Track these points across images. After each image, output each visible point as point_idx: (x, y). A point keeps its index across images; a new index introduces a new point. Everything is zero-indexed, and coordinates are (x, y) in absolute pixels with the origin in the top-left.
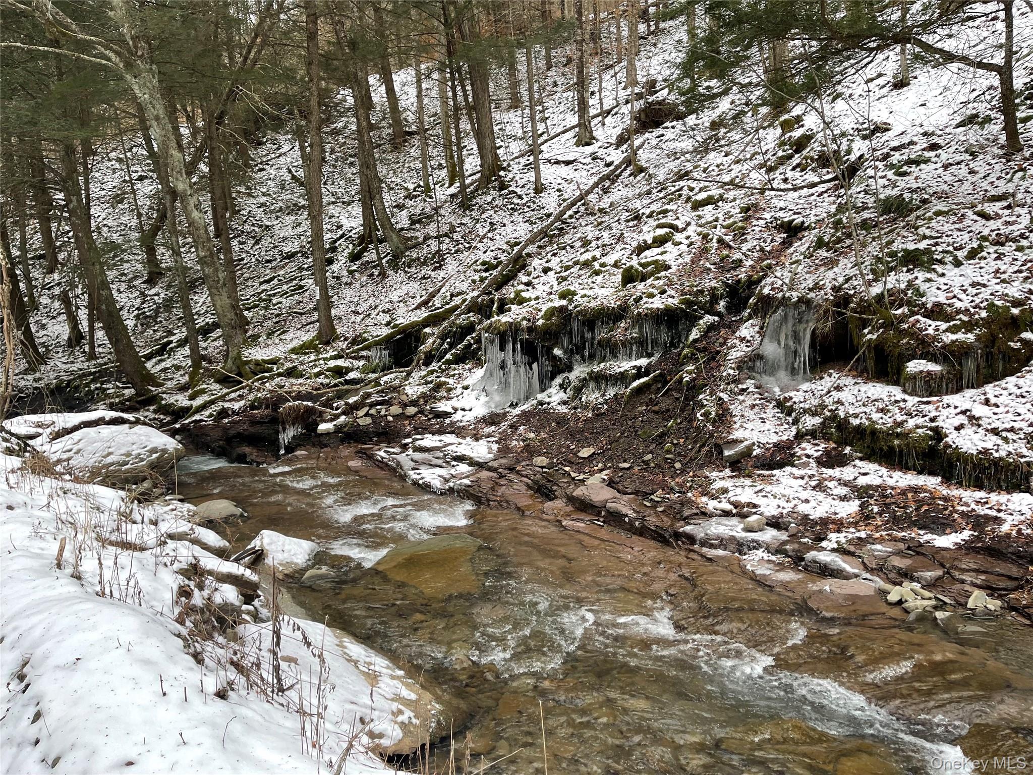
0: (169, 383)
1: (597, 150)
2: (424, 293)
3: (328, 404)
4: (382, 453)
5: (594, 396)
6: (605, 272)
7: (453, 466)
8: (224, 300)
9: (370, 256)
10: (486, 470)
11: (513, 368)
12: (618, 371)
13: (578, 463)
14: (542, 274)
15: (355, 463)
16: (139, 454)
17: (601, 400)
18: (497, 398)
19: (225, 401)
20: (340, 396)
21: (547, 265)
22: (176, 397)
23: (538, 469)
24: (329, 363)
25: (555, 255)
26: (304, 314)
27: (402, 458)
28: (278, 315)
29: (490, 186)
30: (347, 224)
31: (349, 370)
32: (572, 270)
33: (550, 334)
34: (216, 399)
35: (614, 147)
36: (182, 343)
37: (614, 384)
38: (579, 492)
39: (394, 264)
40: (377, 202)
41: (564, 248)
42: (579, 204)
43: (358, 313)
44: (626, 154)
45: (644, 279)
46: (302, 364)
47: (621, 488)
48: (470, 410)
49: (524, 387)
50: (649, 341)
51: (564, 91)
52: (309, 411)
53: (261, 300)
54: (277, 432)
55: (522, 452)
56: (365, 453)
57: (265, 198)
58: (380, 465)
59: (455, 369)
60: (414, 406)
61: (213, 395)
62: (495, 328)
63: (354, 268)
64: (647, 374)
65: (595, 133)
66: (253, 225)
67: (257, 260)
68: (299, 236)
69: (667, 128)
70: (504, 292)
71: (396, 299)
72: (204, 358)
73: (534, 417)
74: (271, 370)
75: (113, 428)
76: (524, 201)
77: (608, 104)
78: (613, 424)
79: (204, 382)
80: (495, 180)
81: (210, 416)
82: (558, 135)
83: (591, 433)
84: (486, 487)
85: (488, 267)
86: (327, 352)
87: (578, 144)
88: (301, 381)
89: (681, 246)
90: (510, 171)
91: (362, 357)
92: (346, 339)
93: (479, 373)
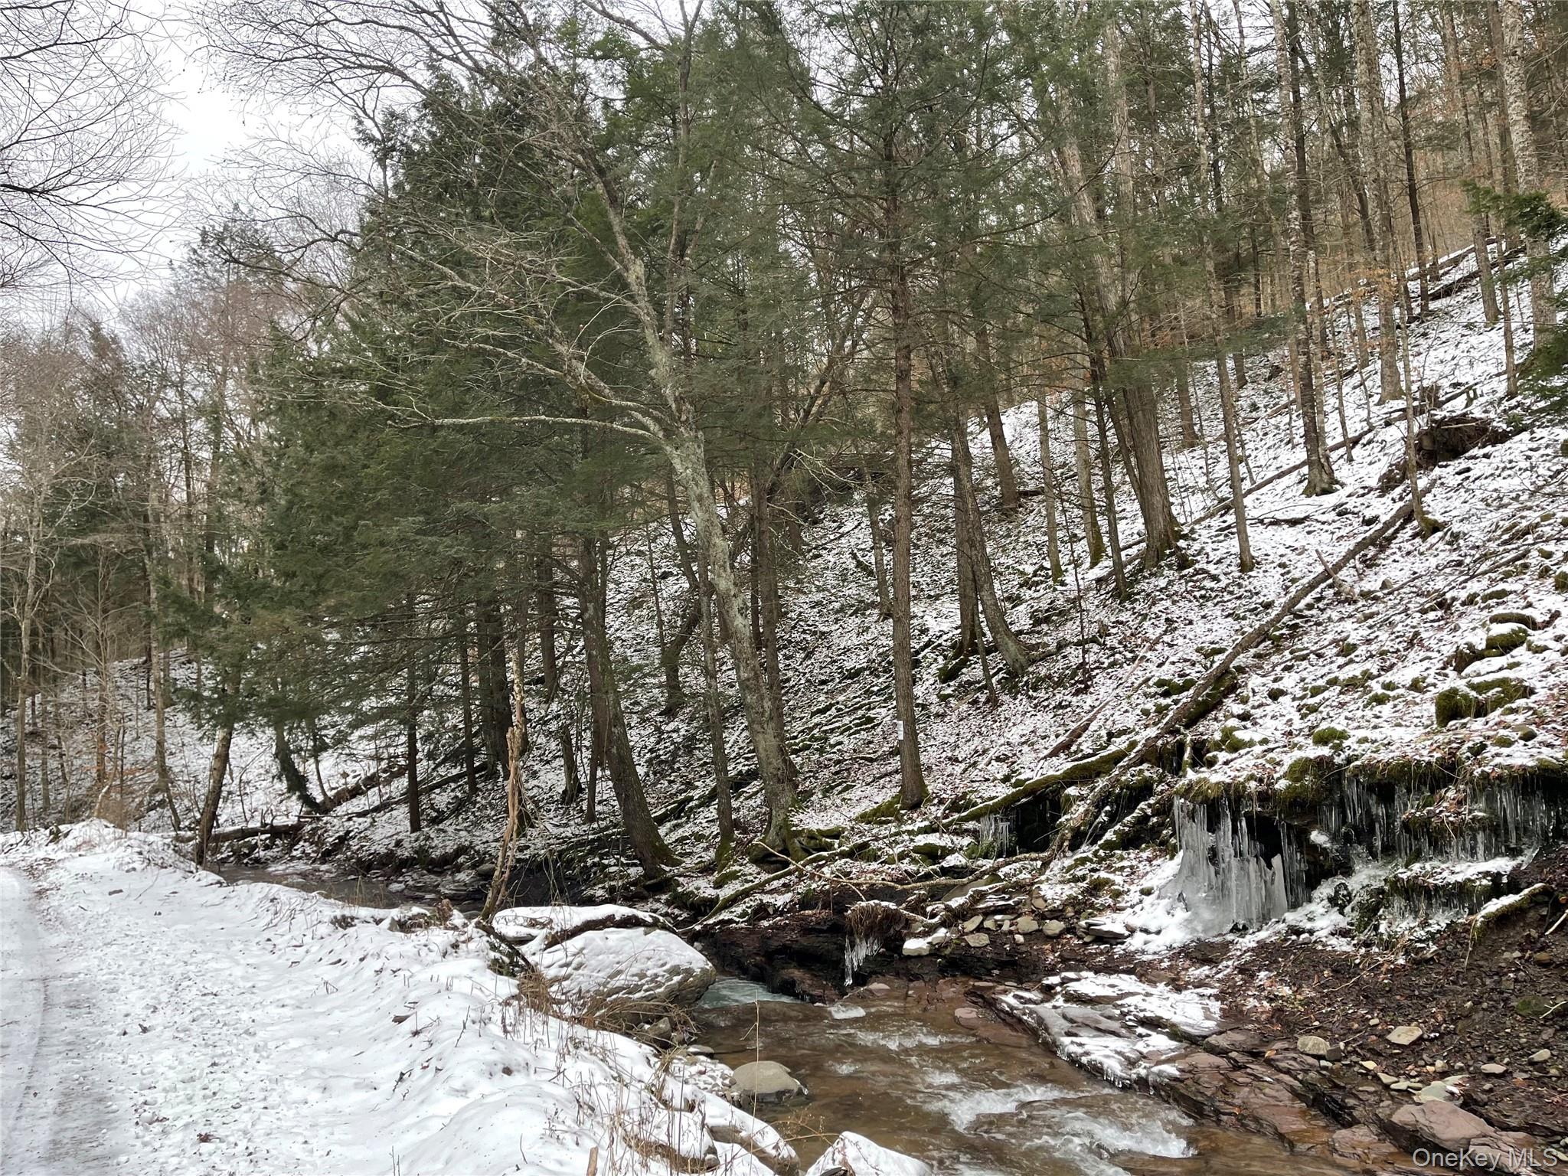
0: (688, 860)
1: (1344, 500)
2: (1061, 730)
3: (918, 907)
4: (1009, 999)
5: (1404, 925)
6: (1395, 698)
7: (1140, 1036)
8: (768, 741)
9: (974, 672)
10: (1206, 1050)
11: (1234, 863)
12: (1452, 879)
13: (1392, 1056)
14: (1269, 701)
15: (966, 1013)
16: (656, 976)
17: (1420, 933)
18: (1206, 915)
19: (763, 892)
20: (936, 894)
21: (1276, 686)
22: (697, 883)
23: (1311, 1060)
24: (917, 839)
25: (1288, 669)
26: (876, 760)
27: (1046, 1009)
28: (838, 762)
29: (1162, 563)
30: (934, 626)
31: (947, 852)
32: (1326, 694)
33: (1302, 805)
34: (752, 888)
35: (1377, 493)
36: (705, 802)
37: (1446, 905)
38: (1404, 1115)
39: (1011, 684)
40: (985, 594)
41: (1304, 658)
42: (1323, 585)
43: (957, 760)
44: (1402, 504)
45: (1481, 711)
46: (877, 839)
47: (1493, 1115)
48: (1158, 933)
49: (1257, 899)
50: (1511, 826)
51: (1270, 416)
52: (891, 917)
53: (813, 738)
54: (842, 949)
55: (1269, 1021)
56: (982, 997)
57: (821, 595)
58: (1009, 1019)
59: (1122, 859)
60: (1057, 918)
61: (747, 881)
62: (1199, 793)
63: (949, 691)
64: (1513, 887)
65: (1337, 475)
66: (804, 632)
67: (808, 681)
68: (866, 646)
69: (1474, 457)
70: (1201, 729)
71: (1015, 739)
72: (736, 824)
73: (1285, 956)
74: (830, 847)
75: (625, 932)
76: (1222, 584)
77: (1354, 428)
78: (1454, 983)
79: (736, 861)
80: (1172, 554)
81: (741, 916)
82: (1270, 481)
83: (1410, 997)
84: (1210, 1084)
85: (1168, 689)
86: (914, 821)
87: (1308, 492)
88: (874, 866)
89: (1546, 654)
90: (1194, 540)
91: (967, 831)
92: (941, 802)
93: (1169, 868)
